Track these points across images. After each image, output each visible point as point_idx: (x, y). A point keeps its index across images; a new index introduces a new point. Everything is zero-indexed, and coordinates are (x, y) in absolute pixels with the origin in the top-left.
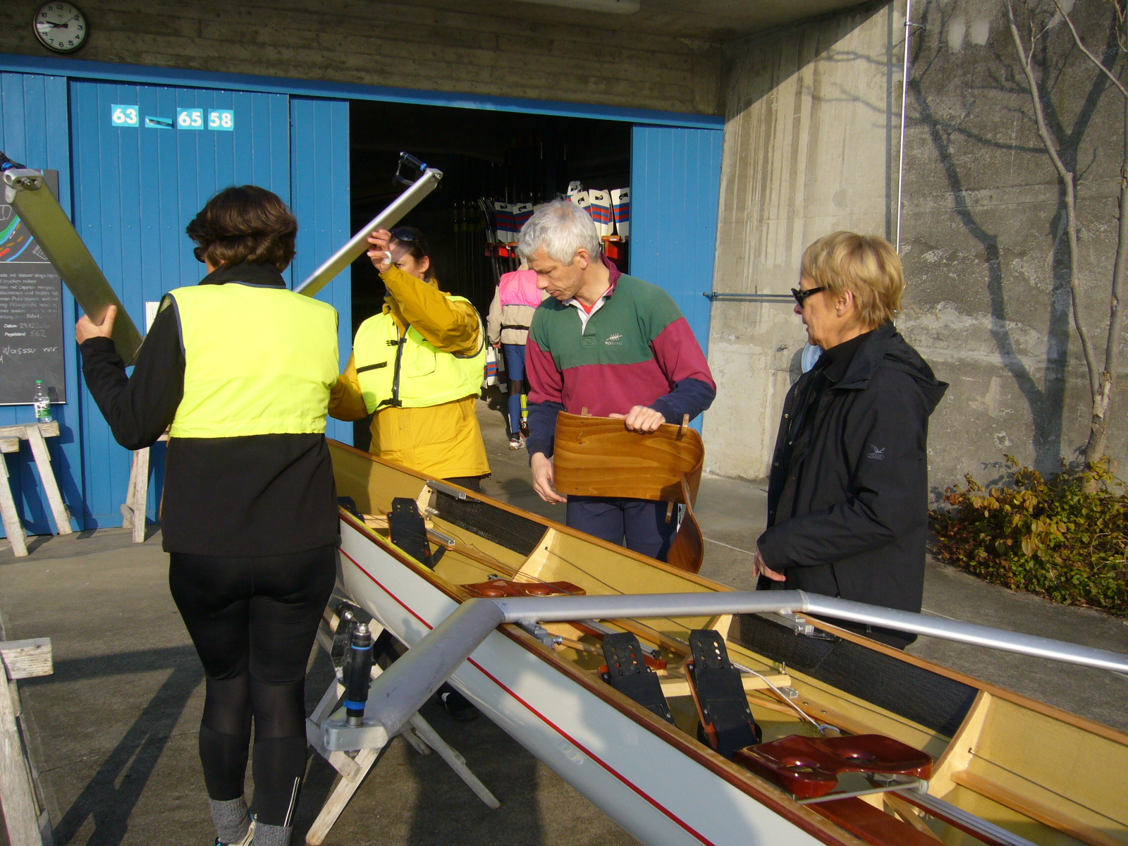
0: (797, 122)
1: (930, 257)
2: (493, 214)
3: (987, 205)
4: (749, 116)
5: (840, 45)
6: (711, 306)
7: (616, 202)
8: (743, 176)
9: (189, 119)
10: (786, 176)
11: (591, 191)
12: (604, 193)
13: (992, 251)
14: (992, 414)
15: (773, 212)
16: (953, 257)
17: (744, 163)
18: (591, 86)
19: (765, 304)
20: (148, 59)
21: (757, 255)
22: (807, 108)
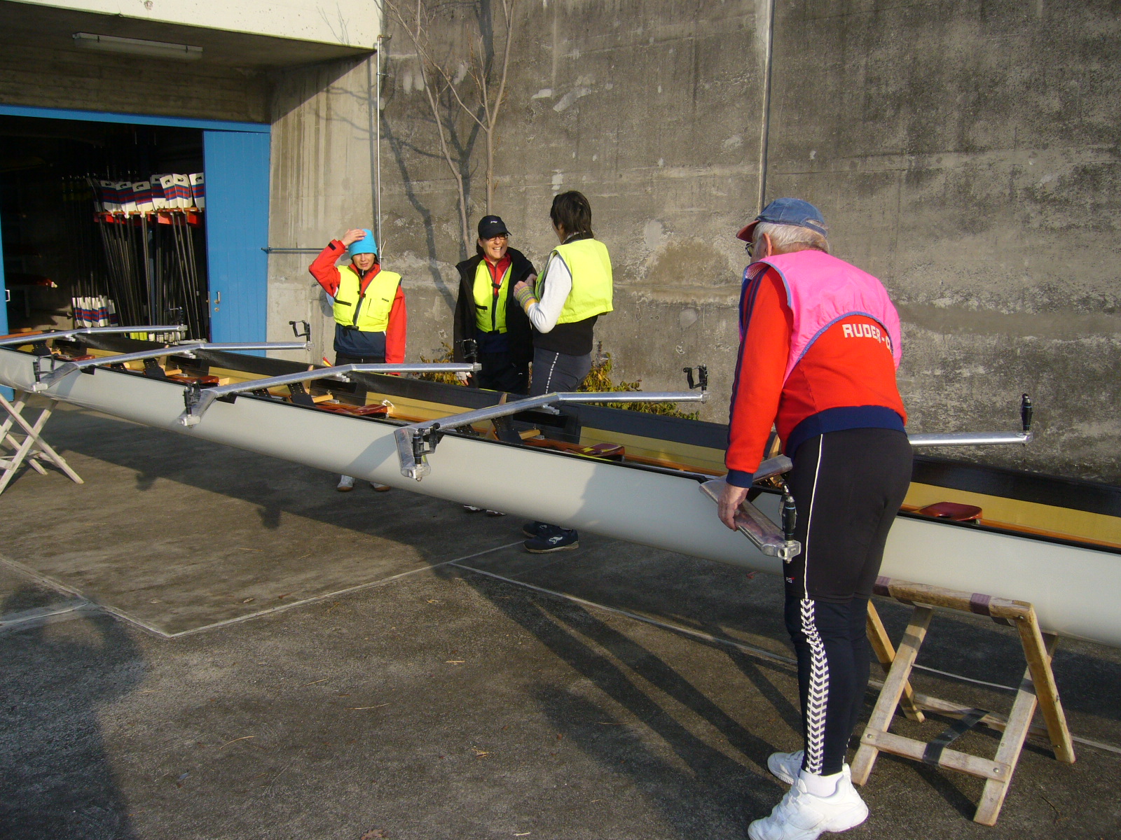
0: (317, 131)
1: (399, 223)
2: (100, 189)
3: (428, 191)
4: (285, 125)
5: (340, 83)
6: (268, 257)
7: (194, 183)
8: (285, 166)
10: (312, 167)
11: (174, 175)
12: (184, 177)
13: (428, 222)
14: (437, 319)
15: (305, 191)
16: (411, 223)
17: (285, 156)
18: (172, 103)
19: (303, 255)
21: (297, 221)
22: (323, 123)
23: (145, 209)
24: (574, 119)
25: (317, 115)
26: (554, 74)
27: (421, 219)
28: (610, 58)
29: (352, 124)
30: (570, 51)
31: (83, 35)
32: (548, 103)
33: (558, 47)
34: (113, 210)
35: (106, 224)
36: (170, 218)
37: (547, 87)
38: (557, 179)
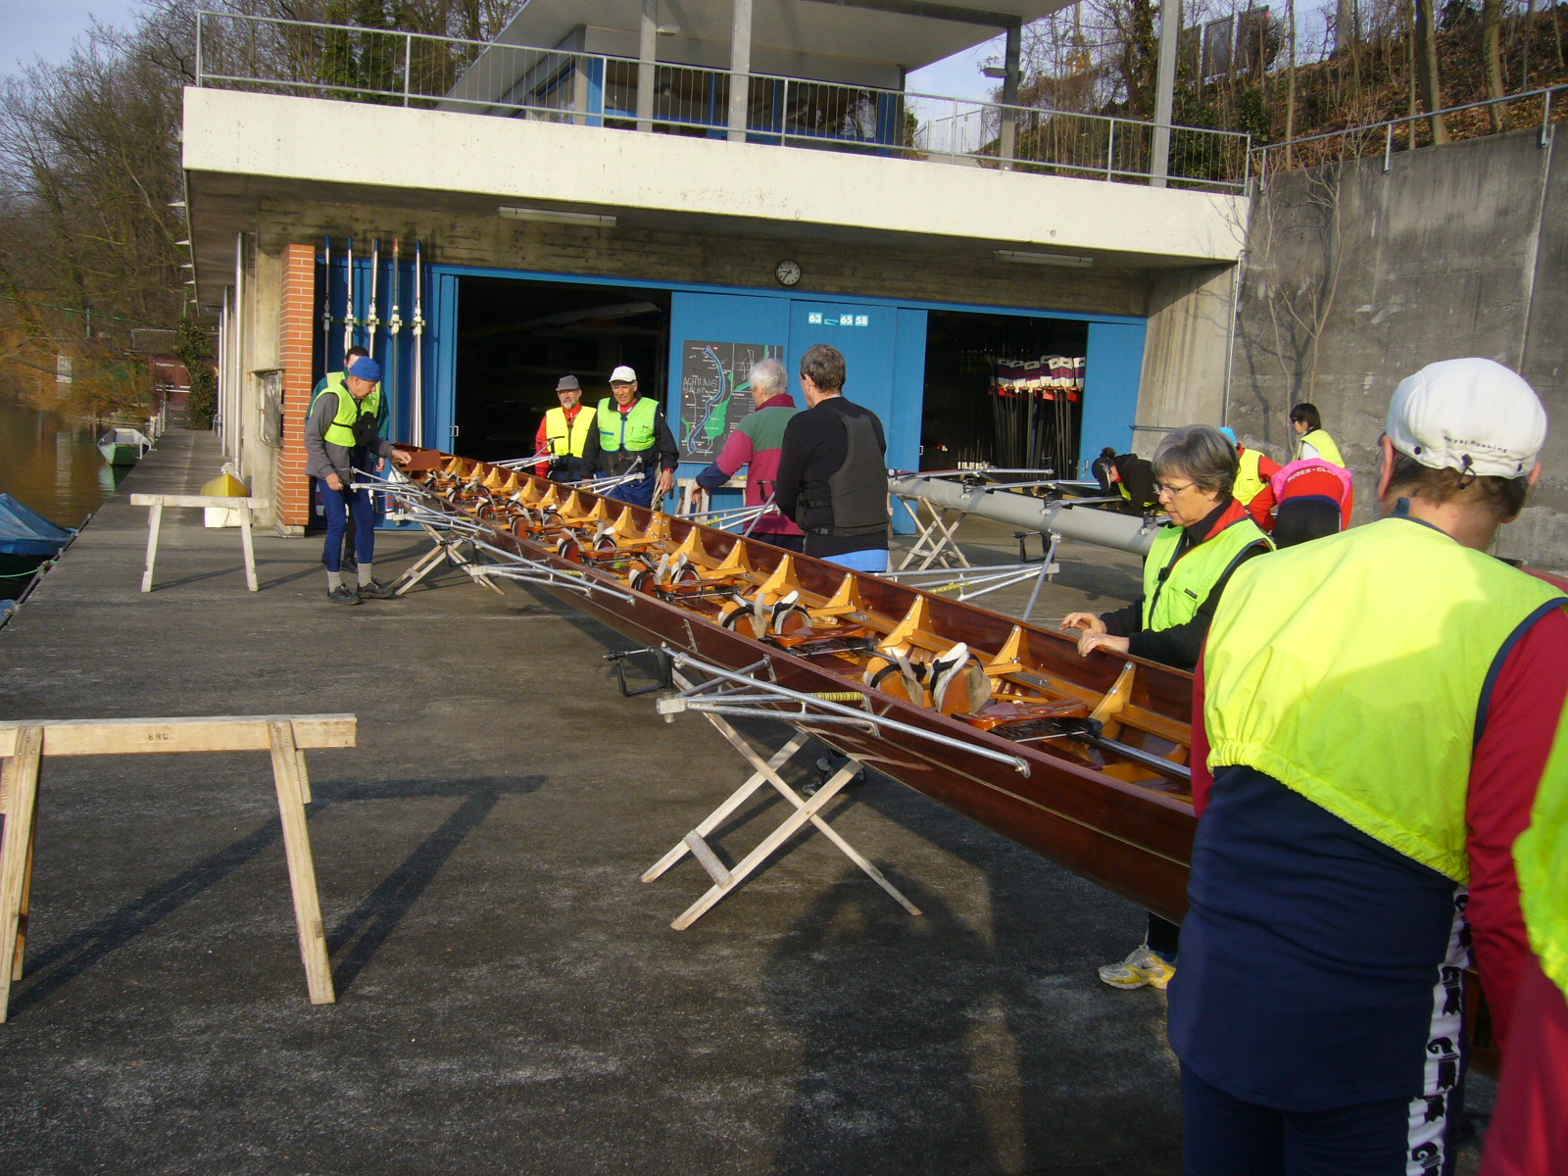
0: (1185, 326)
1: (1243, 409)
2: (996, 366)
3: (1269, 384)
4: (1160, 318)
5: (1207, 286)
7: (1077, 365)
8: (1155, 355)
9: (846, 320)
10: (1178, 358)
11: (1061, 358)
12: (1069, 360)
13: (1266, 410)
15: (1170, 378)
16: (1252, 410)
17: (1156, 347)
18: (1064, 299)
20: (827, 289)
21: (1160, 404)
22: (1190, 319)
23: (1033, 385)
24: (1386, 331)
25: (1187, 311)
26: (1374, 292)
27: (1260, 408)
28: (1417, 282)
29: (1214, 322)
30: (1388, 274)
31: (1002, 252)
32: (1368, 316)
33: (1380, 270)
34: (1005, 384)
35: (998, 396)
36: (1053, 394)
37: (1368, 303)
38: (1369, 381)
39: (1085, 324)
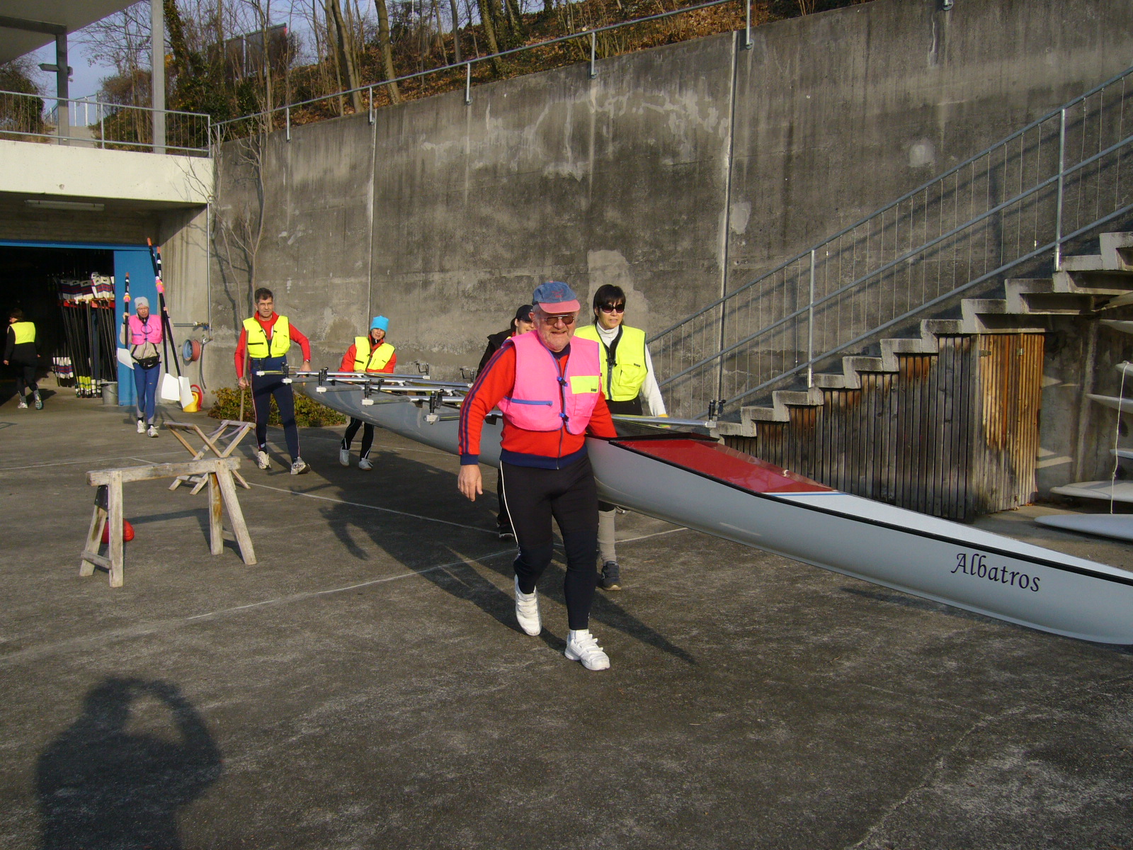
0: (182, 250)
1: (220, 308)
2: (61, 285)
3: (234, 288)
4: (166, 246)
5: (193, 222)
7: (112, 282)
8: (165, 272)
10: (179, 274)
11: (100, 277)
12: (107, 278)
13: (234, 308)
15: (175, 287)
16: (225, 308)
17: (165, 266)
18: (94, 234)
21: (171, 306)
22: (184, 246)
23: (87, 298)
24: (296, 249)
25: (182, 240)
26: (288, 223)
27: (231, 305)
28: (311, 215)
29: (199, 246)
30: (294, 210)
31: (30, 201)
32: (285, 239)
33: (290, 209)
34: (66, 297)
35: (64, 307)
36: (99, 304)
37: (285, 231)
38: (289, 284)
39: (111, 252)
